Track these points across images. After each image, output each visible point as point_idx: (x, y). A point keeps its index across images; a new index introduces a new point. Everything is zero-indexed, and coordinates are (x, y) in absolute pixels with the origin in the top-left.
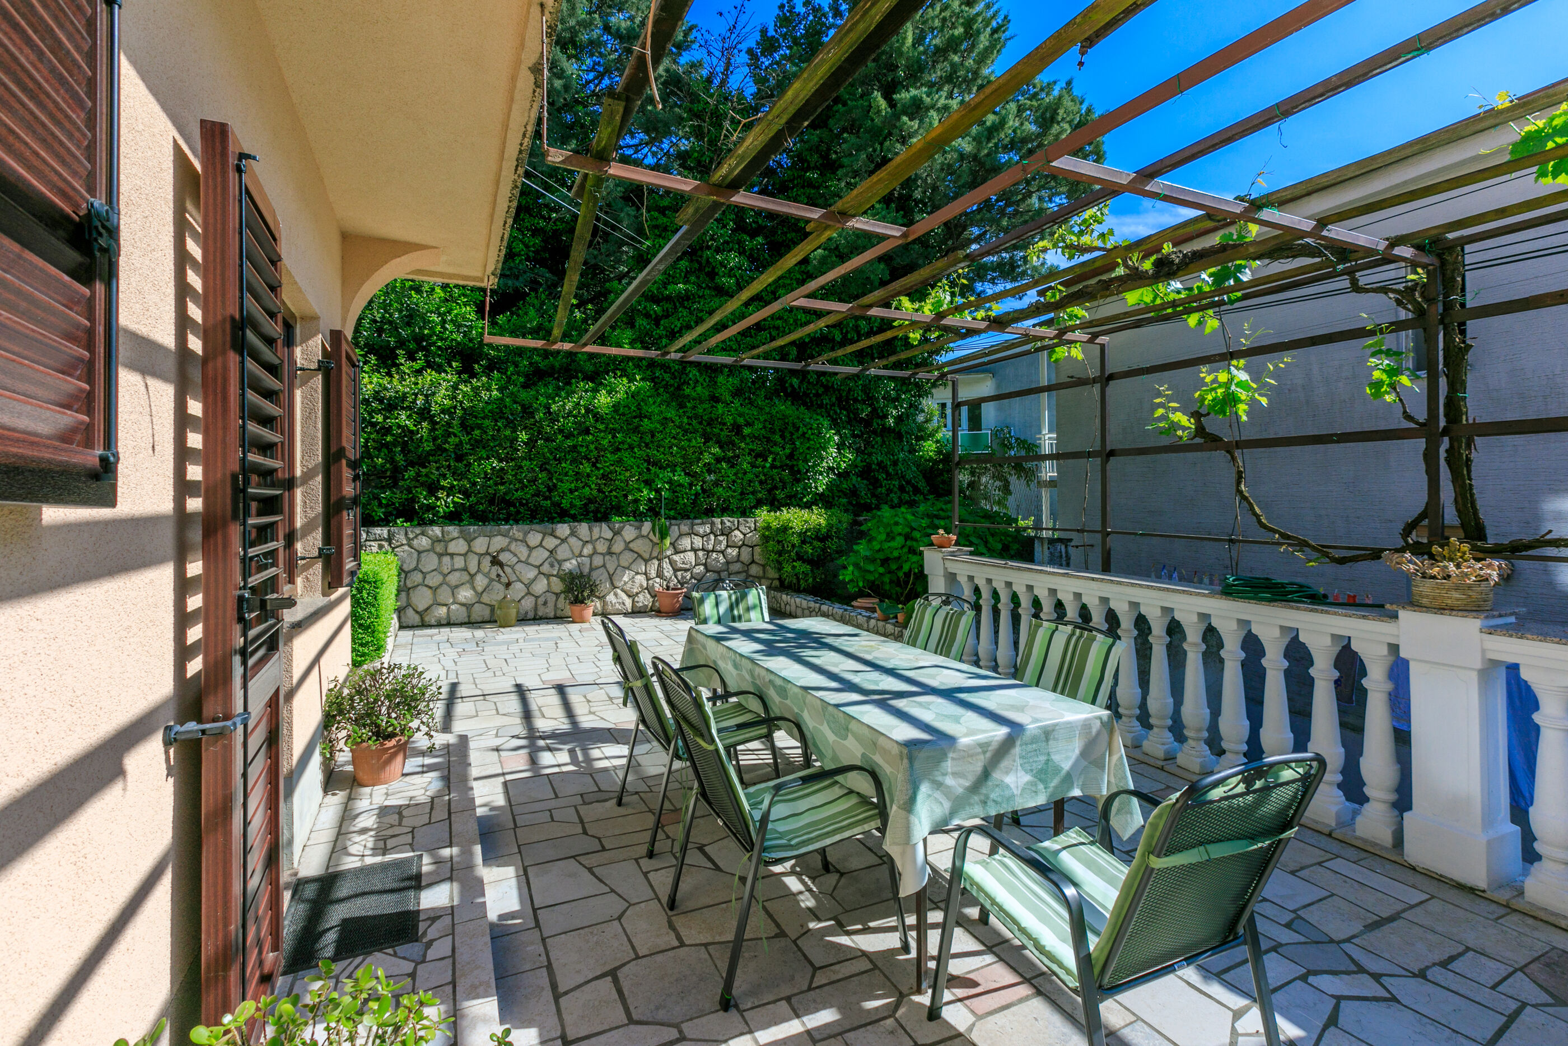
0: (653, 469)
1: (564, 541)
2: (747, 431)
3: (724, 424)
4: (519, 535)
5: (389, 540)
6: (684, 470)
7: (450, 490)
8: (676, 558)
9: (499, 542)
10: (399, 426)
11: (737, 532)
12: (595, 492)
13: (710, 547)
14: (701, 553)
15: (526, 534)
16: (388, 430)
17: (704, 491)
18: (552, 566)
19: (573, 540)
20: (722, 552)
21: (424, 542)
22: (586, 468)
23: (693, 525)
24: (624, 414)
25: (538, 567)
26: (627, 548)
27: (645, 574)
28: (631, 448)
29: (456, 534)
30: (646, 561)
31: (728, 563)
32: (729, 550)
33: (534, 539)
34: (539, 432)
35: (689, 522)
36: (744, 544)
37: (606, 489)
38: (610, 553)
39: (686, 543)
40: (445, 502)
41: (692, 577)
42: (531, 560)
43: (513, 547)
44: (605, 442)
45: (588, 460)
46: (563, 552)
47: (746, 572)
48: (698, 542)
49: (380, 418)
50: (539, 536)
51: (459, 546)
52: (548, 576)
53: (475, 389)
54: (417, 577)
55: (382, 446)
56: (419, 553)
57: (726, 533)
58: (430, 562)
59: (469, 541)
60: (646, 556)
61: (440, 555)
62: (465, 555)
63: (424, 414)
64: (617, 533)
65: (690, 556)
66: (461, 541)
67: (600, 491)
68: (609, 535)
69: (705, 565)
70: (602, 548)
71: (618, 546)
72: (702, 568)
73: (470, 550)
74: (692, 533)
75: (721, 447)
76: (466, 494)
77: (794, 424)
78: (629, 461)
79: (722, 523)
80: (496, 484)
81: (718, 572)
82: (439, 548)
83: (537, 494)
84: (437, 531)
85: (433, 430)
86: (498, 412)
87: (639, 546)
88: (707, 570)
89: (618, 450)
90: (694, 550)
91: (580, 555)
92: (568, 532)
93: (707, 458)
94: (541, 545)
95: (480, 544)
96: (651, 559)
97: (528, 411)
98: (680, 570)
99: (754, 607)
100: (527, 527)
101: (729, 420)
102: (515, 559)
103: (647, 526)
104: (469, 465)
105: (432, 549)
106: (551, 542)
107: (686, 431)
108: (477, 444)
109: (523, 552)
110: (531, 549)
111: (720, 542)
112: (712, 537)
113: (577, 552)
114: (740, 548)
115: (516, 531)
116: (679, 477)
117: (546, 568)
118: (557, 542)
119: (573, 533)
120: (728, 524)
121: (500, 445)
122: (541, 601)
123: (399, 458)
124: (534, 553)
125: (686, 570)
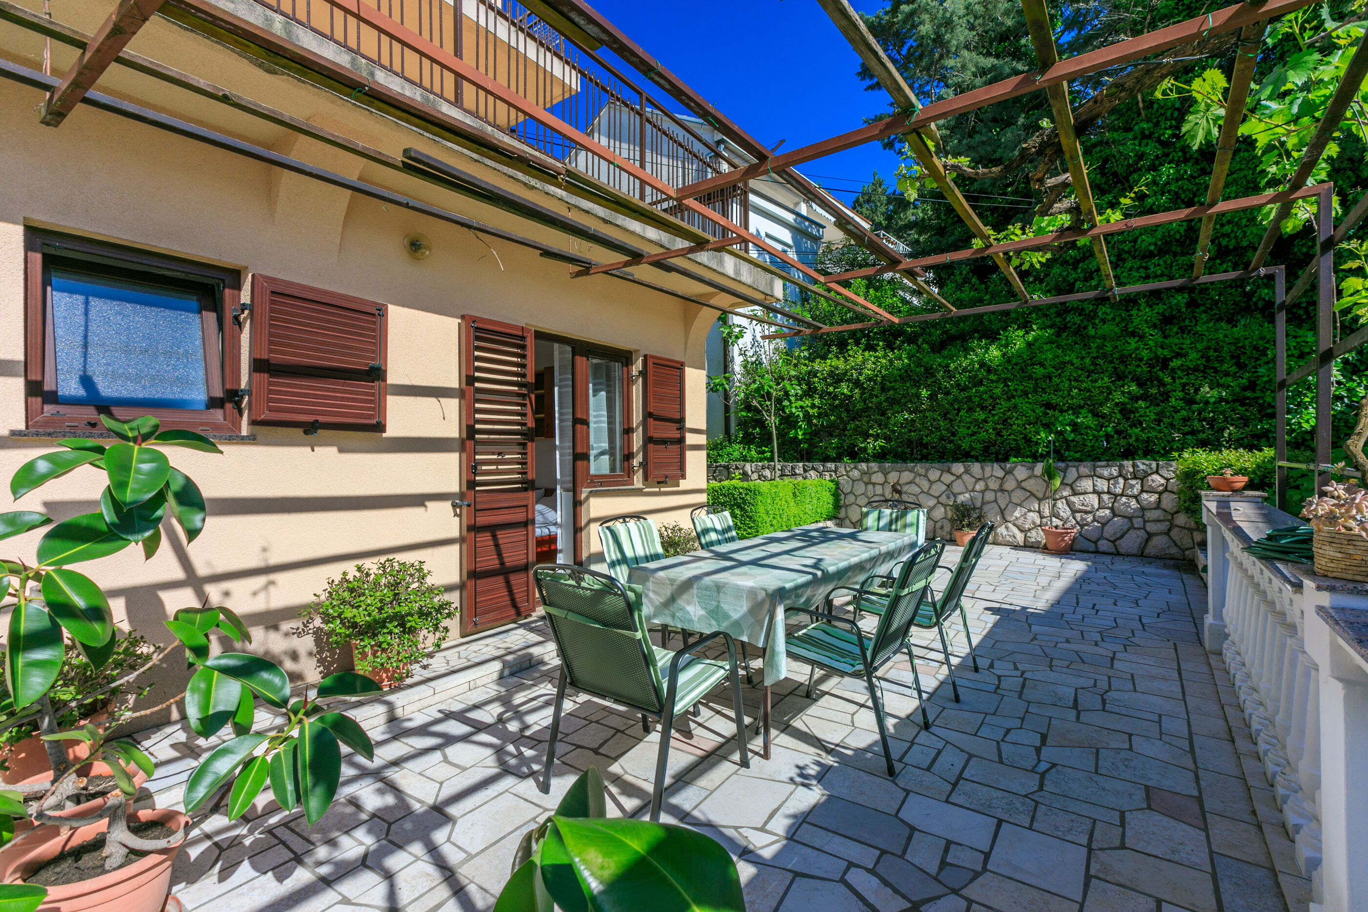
0: (1051, 412)
1: (959, 477)
2: (1175, 363)
3: (1141, 360)
4: (922, 471)
5: (835, 471)
6: (1090, 411)
7: (877, 437)
8: (1073, 499)
9: (906, 476)
10: (843, 394)
11: (1155, 477)
12: (993, 437)
13: (1118, 490)
14: (1105, 497)
15: (927, 471)
16: (835, 397)
17: (1118, 432)
18: (948, 497)
19: (966, 477)
20: (1135, 497)
21: (856, 474)
22: (980, 415)
23: (1095, 468)
24: (1016, 364)
25: (937, 498)
26: (1019, 485)
27: (1039, 512)
28: (1025, 394)
29: (876, 469)
30: (1040, 500)
31: (1143, 509)
32: (1145, 496)
33: (934, 474)
34: (940, 388)
35: (1089, 464)
36: (1166, 490)
37: (1004, 433)
38: (1002, 490)
39: (1086, 484)
40: (872, 445)
41: (1094, 520)
42: (931, 492)
43: (917, 480)
44: (998, 391)
45: (983, 408)
46: (957, 487)
47: (1171, 521)
48: (1102, 485)
49: (831, 389)
50: (938, 473)
51: (878, 478)
52: (945, 506)
53: (891, 361)
54: (851, 498)
55: (833, 408)
56: (853, 481)
57: (1143, 478)
58: (860, 488)
59: (886, 475)
60: (1040, 495)
61: (866, 484)
62: (882, 485)
63: (857, 383)
64: (1009, 472)
65: (1093, 500)
66: (880, 474)
67: (999, 434)
68: (1000, 473)
69: (1112, 509)
70: (994, 485)
71: (1010, 484)
72: (1107, 512)
73: (886, 481)
74: (1094, 475)
75: (1140, 385)
76: (888, 439)
77: (1256, 348)
78: (1025, 408)
79: (1134, 466)
80: (910, 431)
81: (1130, 518)
82: (866, 479)
83: (942, 438)
84: (864, 466)
85: (862, 394)
86: (906, 375)
87: (1030, 485)
88: (1114, 514)
89: (1014, 397)
90: (1099, 494)
91: (973, 490)
92: (962, 470)
93: (1117, 397)
94: (939, 480)
95: (893, 477)
96: (1045, 498)
97: (929, 372)
98: (1080, 511)
99: (911, 525)
100: (927, 465)
101: (1145, 354)
102: (918, 490)
103: (1039, 468)
104: (888, 418)
105: (861, 480)
106: (947, 478)
107: (1090, 373)
108: (892, 402)
109: (925, 485)
110: (931, 483)
111: (1132, 486)
112: (1121, 481)
113: (970, 488)
114: (1160, 493)
115: (920, 468)
116: (1085, 419)
117: (943, 499)
118: (953, 478)
119: (967, 471)
120: (1142, 467)
121: (910, 401)
122: (938, 525)
123: (844, 415)
124: (934, 487)
125: (1086, 512)
